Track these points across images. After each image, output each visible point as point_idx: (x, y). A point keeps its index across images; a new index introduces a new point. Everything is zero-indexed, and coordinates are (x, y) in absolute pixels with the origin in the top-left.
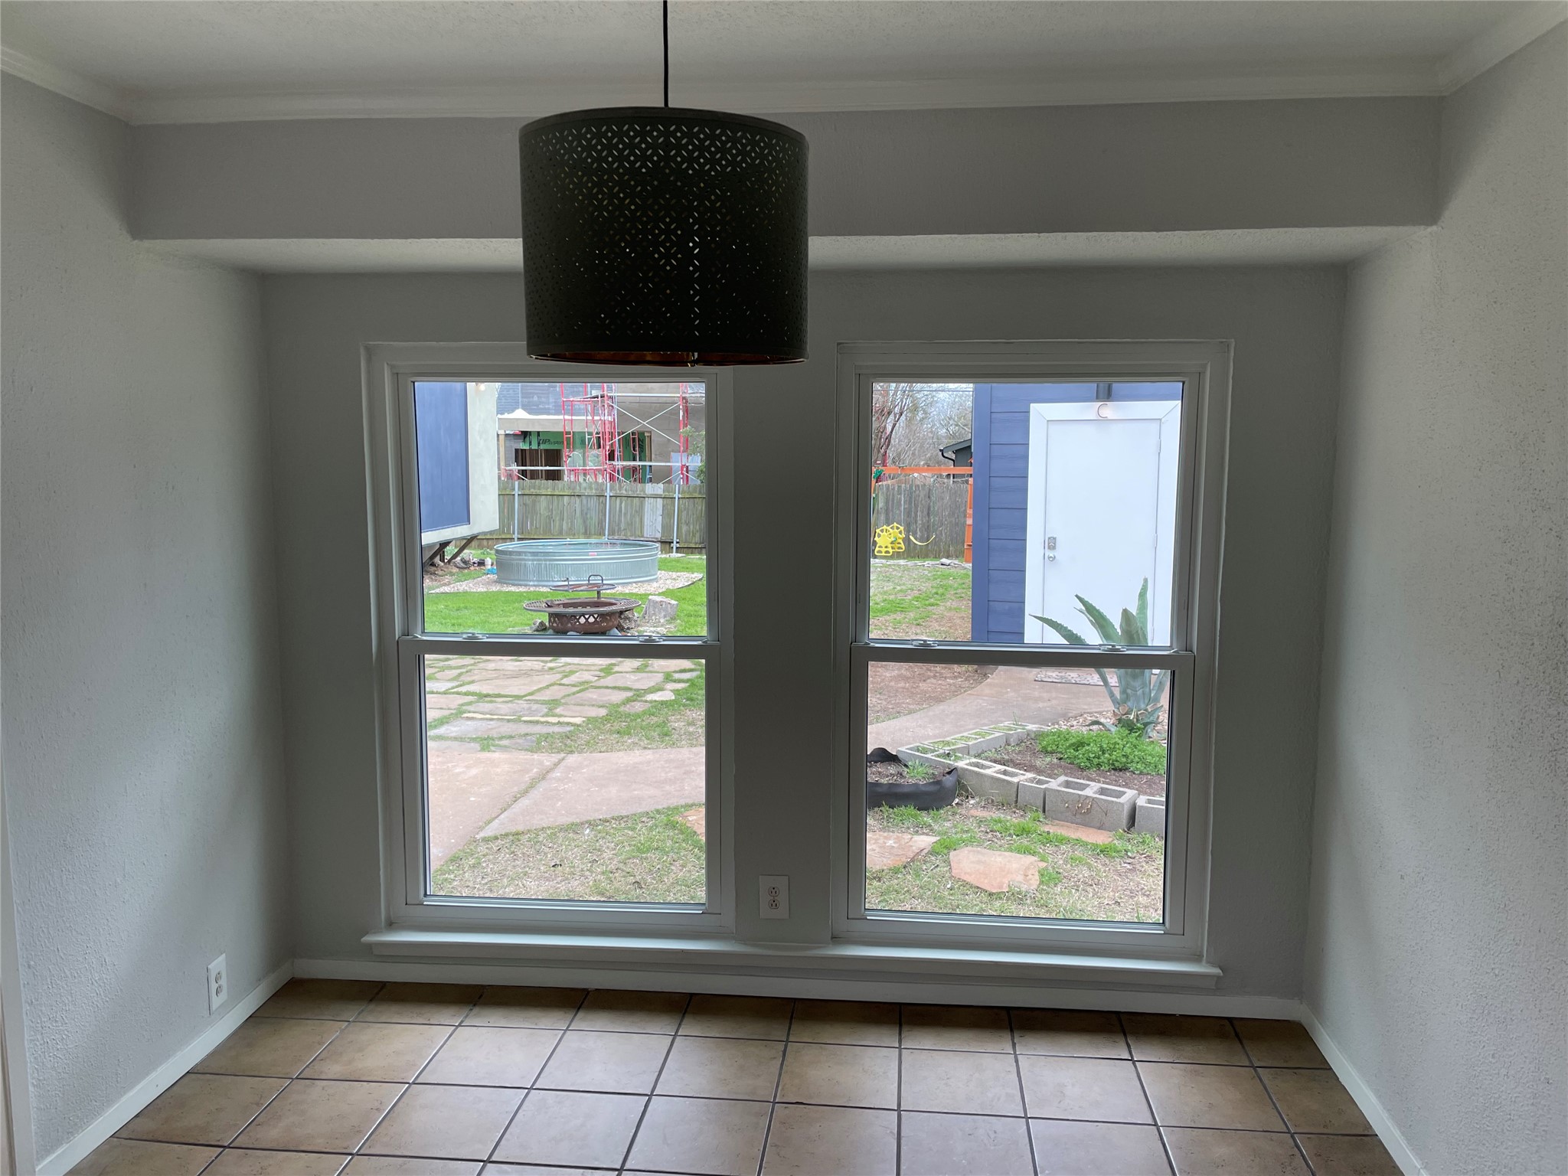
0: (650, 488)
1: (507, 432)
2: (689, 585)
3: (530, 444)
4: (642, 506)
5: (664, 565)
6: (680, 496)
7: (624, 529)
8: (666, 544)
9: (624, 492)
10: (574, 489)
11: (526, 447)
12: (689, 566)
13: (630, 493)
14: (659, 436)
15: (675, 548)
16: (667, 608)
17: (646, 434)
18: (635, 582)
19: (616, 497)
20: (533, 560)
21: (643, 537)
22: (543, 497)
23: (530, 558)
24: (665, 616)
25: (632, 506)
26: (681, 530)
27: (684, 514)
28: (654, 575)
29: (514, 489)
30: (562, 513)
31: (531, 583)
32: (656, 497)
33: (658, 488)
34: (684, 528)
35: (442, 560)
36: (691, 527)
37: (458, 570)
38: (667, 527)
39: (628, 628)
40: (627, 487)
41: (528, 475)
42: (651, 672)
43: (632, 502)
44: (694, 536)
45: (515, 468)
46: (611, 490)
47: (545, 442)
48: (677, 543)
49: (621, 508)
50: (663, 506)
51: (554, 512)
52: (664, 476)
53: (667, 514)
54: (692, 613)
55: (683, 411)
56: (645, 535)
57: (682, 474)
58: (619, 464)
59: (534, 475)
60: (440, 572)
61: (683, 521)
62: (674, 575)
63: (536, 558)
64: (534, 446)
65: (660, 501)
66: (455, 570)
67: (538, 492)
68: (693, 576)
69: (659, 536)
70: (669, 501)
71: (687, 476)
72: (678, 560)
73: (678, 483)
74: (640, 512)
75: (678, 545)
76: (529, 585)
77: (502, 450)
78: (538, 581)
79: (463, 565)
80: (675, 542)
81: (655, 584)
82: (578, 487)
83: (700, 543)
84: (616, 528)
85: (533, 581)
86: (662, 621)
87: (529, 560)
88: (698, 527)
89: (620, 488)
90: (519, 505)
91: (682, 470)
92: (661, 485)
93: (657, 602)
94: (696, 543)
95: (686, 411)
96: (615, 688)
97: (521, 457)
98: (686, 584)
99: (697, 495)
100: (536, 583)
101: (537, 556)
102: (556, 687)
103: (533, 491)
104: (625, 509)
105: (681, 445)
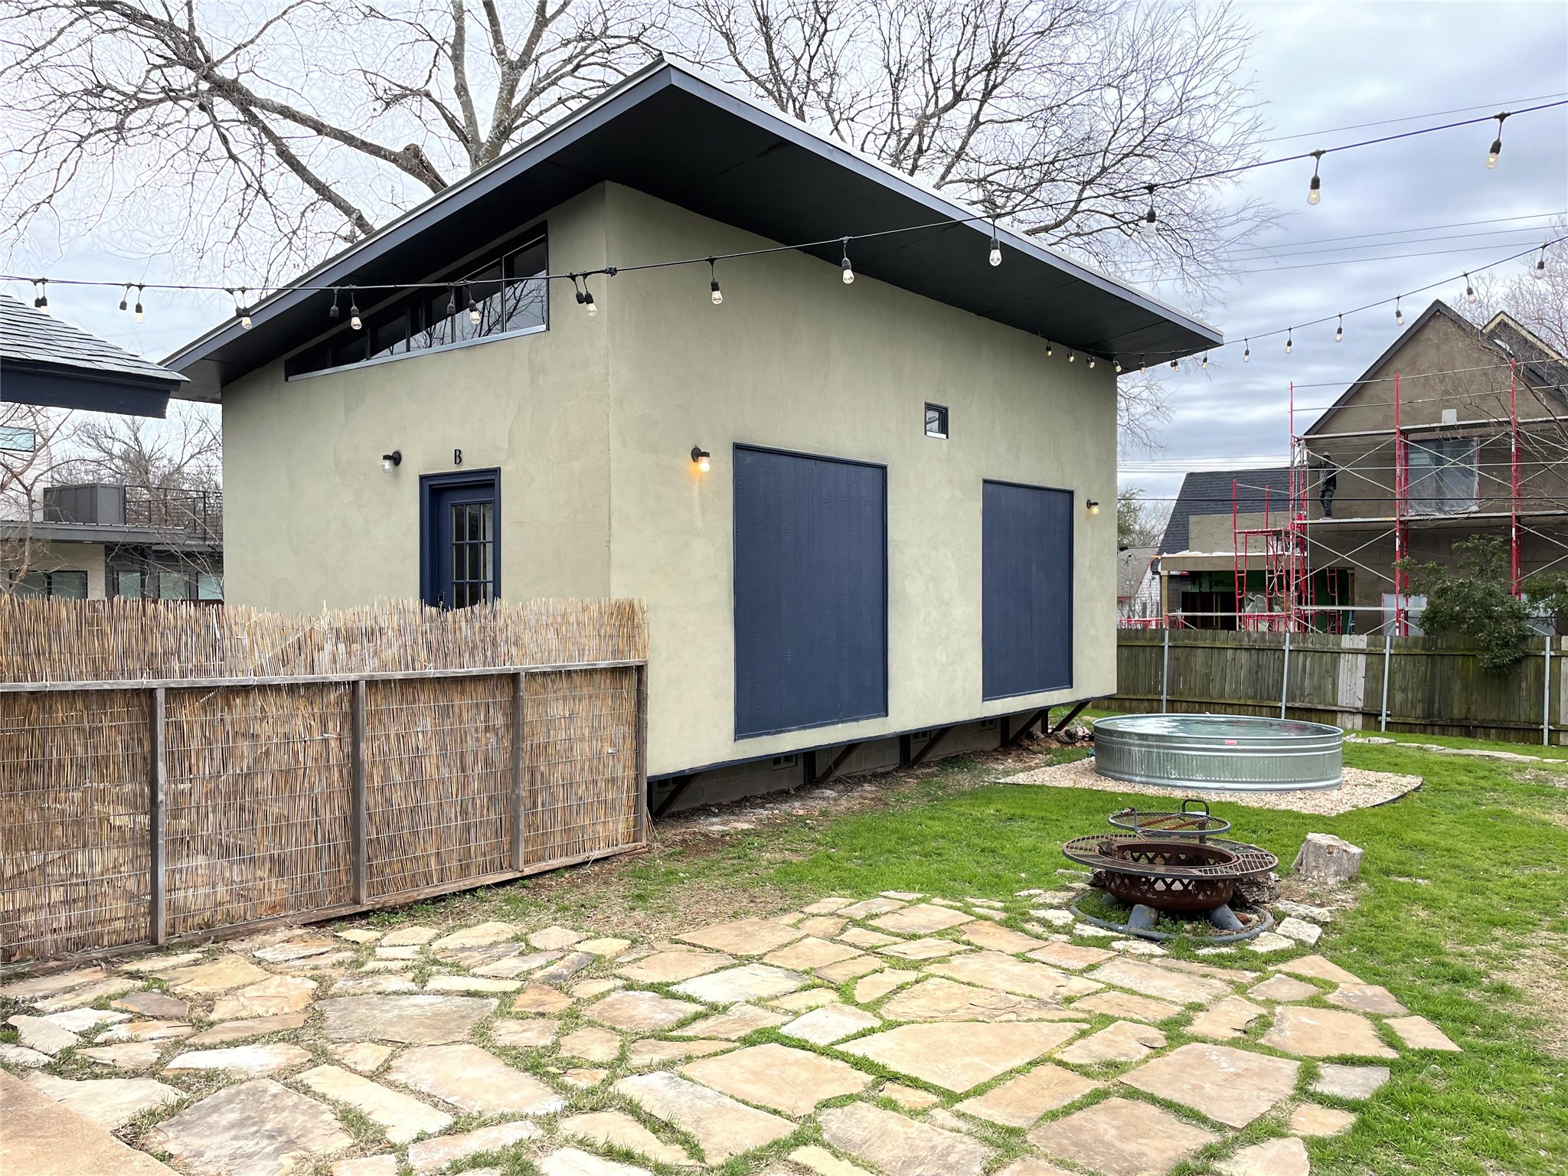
0: (1347, 641)
1: (1173, 573)
2: (1394, 801)
3: (1200, 587)
4: (1335, 665)
5: (1355, 758)
6: (1392, 651)
7: (1309, 695)
8: (1370, 717)
9: (1310, 645)
10: (1241, 640)
11: (1196, 590)
12: (1399, 760)
13: (1318, 647)
14: (1365, 571)
15: (1383, 723)
16: (1341, 858)
17: (1349, 572)
18: (1300, 789)
19: (1299, 651)
20: (1140, 746)
21: (1336, 705)
22: (1200, 650)
23: (1137, 742)
24: (1337, 873)
25: (1320, 664)
26: (1394, 699)
27: (1399, 676)
28: (1334, 778)
29: (1163, 640)
30: (1224, 670)
31: (1138, 779)
32: (1356, 652)
33: (1361, 641)
34: (1399, 697)
35: (1044, 730)
36: (1410, 695)
37: (1059, 745)
38: (1372, 694)
39: (1256, 902)
40: (1317, 638)
41: (1199, 622)
42: (1271, 1051)
43: (1321, 658)
44: (1414, 706)
45: (1179, 614)
46: (1291, 643)
47: (1218, 583)
48: (1387, 715)
49: (1304, 667)
50: (1367, 665)
51: (1213, 669)
52: (1372, 624)
53: (1373, 676)
54: (1392, 866)
55: (1401, 540)
56: (1339, 703)
57: (1400, 622)
58: (1310, 609)
59: (1206, 623)
60: (1035, 748)
61: (1397, 685)
62: (1372, 776)
63: (1145, 743)
64: (1205, 589)
65: (1362, 659)
66: (1055, 745)
67: (1194, 643)
68: (1405, 781)
69: (1360, 704)
70: (1375, 659)
71: (1406, 625)
72: (1382, 749)
73: (1393, 632)
74: (1333, 672)
75: (1389, 719)
76: (1135, 782)
77: (1165, 593)
78: (1148, 776)
79: (1067, 739)
80: (1384, 715)
81: (1335, 794)
82: (1246, 639)
83: (1423, 718)
84: (1298, 692)
85: (1141, 776)
86: (1331, 881)
87: (1136, 745)
88: (1420, 695)
89: (1305, 640)
90: (1170, 659)
91: (1398, 616)
92: (1364, 637)
93: (1321, 847)
94: (1417, 718)
95: (1405, 537)
96: (1168, 1105)
97: (1188, 602)
98: (1390, 797)
99: (1418, 651)
100: (1144, 779)
101: (1146, 740)
102: (1047, 1071)
103: (1187, 642)
104: (1311, 667)
105: (1397, 583)
